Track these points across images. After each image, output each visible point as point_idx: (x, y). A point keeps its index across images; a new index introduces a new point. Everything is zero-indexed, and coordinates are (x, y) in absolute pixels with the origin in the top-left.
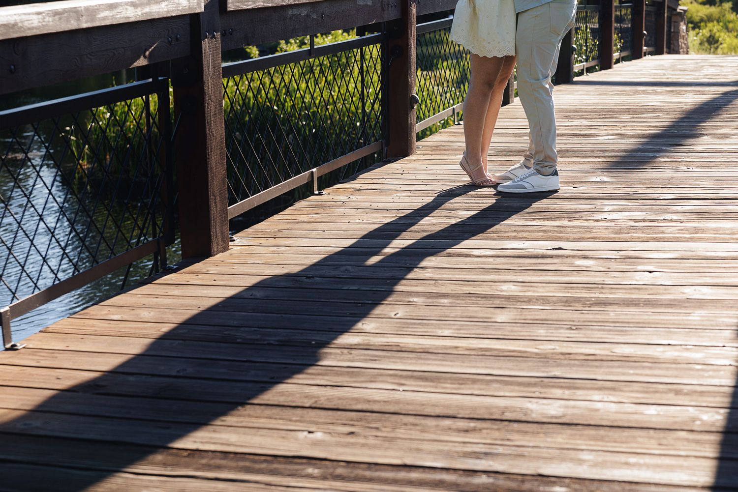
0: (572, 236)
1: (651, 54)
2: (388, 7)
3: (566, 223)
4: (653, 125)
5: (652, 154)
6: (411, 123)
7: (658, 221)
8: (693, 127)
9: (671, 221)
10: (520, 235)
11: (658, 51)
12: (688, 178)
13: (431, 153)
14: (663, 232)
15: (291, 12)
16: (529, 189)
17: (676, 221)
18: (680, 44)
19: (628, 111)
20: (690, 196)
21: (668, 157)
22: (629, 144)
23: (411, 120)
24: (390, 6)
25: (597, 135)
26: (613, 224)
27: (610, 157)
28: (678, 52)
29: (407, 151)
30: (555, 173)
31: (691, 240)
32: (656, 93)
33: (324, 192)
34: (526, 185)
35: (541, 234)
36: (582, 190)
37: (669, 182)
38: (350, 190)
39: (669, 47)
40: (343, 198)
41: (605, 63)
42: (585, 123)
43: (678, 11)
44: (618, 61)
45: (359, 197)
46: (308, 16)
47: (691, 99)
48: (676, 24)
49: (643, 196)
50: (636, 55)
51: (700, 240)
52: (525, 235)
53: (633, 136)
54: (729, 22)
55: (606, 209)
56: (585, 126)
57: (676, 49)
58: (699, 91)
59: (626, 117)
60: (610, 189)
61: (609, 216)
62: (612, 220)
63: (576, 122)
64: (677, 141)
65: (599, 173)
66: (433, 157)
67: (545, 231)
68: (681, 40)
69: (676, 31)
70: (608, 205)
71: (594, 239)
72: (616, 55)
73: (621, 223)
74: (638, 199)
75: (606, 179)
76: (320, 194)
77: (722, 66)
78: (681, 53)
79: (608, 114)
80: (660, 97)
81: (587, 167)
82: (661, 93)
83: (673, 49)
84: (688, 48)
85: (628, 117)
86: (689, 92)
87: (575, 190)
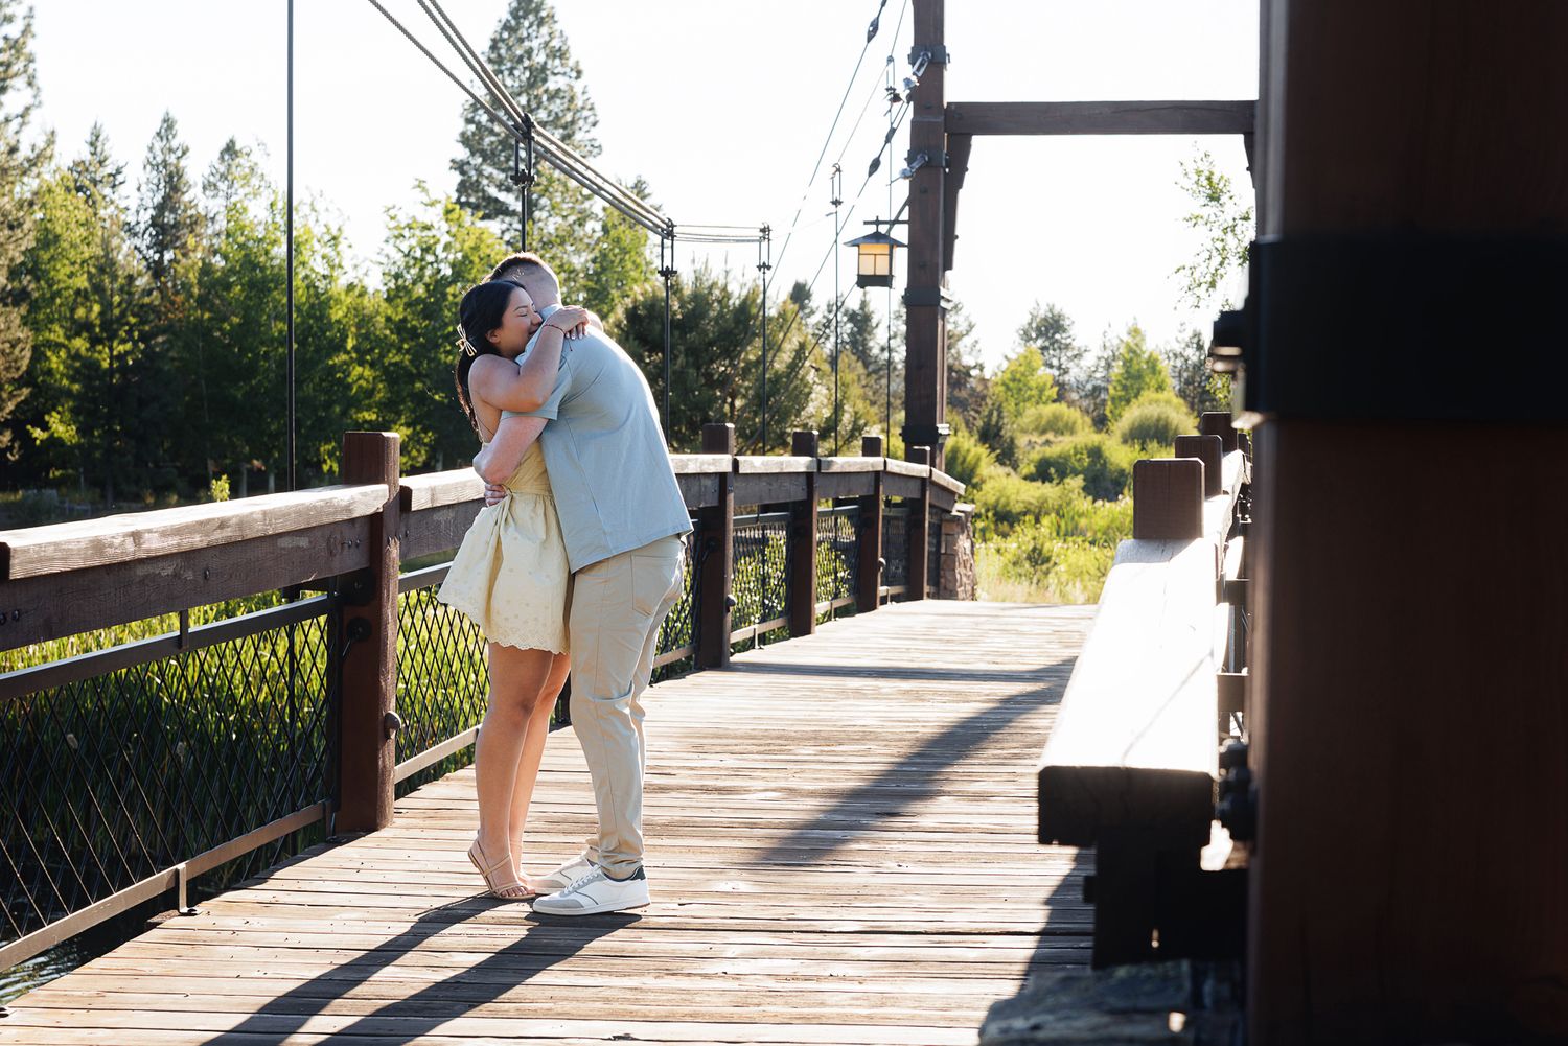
0: (654, 1010)
1: (897, 598)
2: (342, 548)
3: (649, 981)
4: (855, 769)
5: (839, 834)
6: (384, 767)
7: (818, 978)
8: (928, 777)
9: (844, 978)
10: (559, 1007)
11: (913, 594)
12: (893, 887)
13: (421, 823)
14: (822, 1004)
15: (140, 571)
16: (589, 908)
17: (851, 980)
18: (958, 576)
19: (815, 738)
20: (889, 927)
21: (867, 840)
22: (803, 809)
23: (383, 761)
24: (346, 546)
25: (747, 791)
26: (734, 985)
27: (759, 838)
28: (952, 595)
29: (376, 820)
30: (639, 875)
31: (870, 1021)
32: (878, 696)
33: (198, 909)
34: (583, 900)
35: (599, 1005)
36: (697, 911)
37: (857, 895)
38: (250, 905)
39: (935, 581)
40: (235, 922)
41: (798, 623)
42: (730, 761)
43: (954, 513)
44: (828, 616)
45: (265, 921)
46: (176, 575)
47: (941, 710)
48: (949, 538)
49: (804, 925)
50: (864, 601)
51: (886, 1022)
52: (568, 1007)
53: (812, 794)
55: (731, 951)
56: (727, 769)
57: (950, 586)
58: (959, 693)
59: (806, 751)
60: (747, 910)
61: (730, 967)
62: (737, 976)
63: (713, 761)
64: (889, 806)
65: (732, 872)
66: (425, 834)
67: (607, 1000)
68: (960, 570)
69: (949, 552)
70: (733, 945)
71: (694, 1018)
72: (821, 607)
73: (750, 984)
74: (792, 932)
75: (743, 887)
76: (191, 914)
77: (1022, 634)
78: (961, 595)
79: (775, 743)
80: (882, 706)
81: (713, 860)
82: (887, 697)
83: (944, 589)
84: (974, 584)
85: (811, 750)
86: (943, 693)
87: (682, 911)
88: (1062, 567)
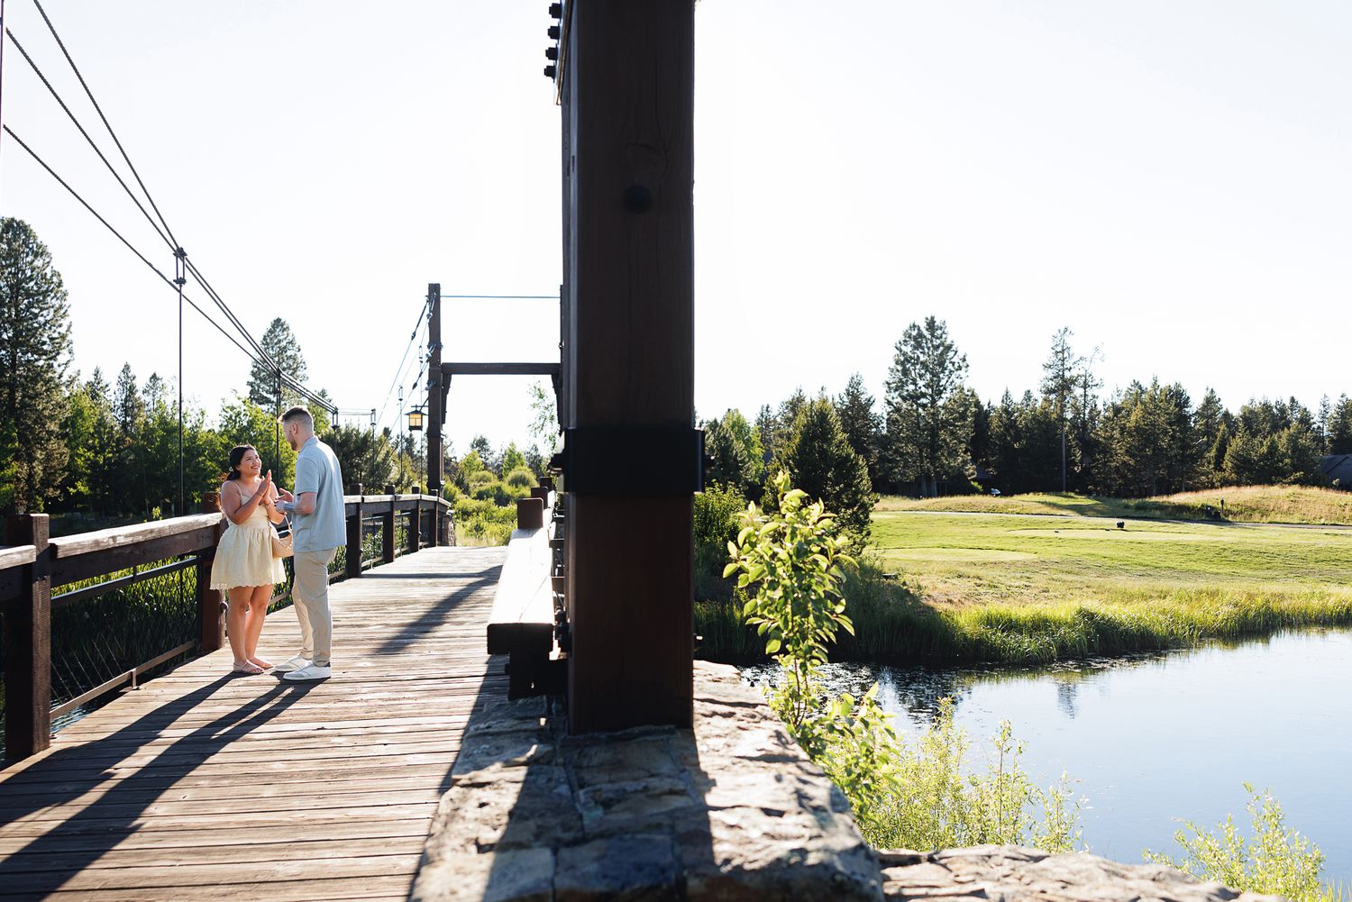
0: (334, 717)
1: (426, 547)
3: (332, 705)
4: (412, 615)
5: (406, 641)
7: (399, 699)
8: (440, 617)
9: (409, 698)
10: (294, 718)
11: (432, 545)
12: (428, 661)
14: (401, 710)
15: (115, 552)
16: (306, 677)
17: (412, 699)
18: (449, 537)
19: (396, 603)
20: (426, 676)
21: (416, 643)
22: (391, 632)
24: (204, 537)
25: (369, 625)
26: (366, 704)
27: (375, 644)
28: (447, 545)
29: (217, 645)
30: (328, 665)
31: (420, 715)
32: (419, 585)
33: (141, 687)
34: (303, 674)
35: (311, 716)
36: (351, 675)
37: (414, 665)
38: (164, 684)
39: (440, 540)
40: (157, 692)
41: (388, 558)
42: (362, 614)
43: (447, 513)
44: (399, 555)
45: (171, 690)
46: (131, 552)
47: (445, 590)
48: (445, 523)
49: (392, 678)
50: (413, 548)
51: (426, 715)
52: (298, 718)
53: (395, 626)
54: (494, 512)
55: (364, 690)
56: (361, 617)
57: (446, 541)
58: (450, 583)
59: (392, 609)
60: (371, 674)
61: (365, 697)
62: (367, 701)
63: (355, 614)
64: (425, 629)
65: (364, 659)
67: (314, 714)
68: (450, 535)
69: (445, 528)
70: (364, 687)
71: (349, 719)
72: (397, 551)
73: (372, 703)
74: (388, 681)
75: (369, 664)
76: (138, 689)
77: (473, 559)
78: (450, 544)
79: (379, 606)
80: (422, 589)
81: (356, 654)
82: (424, 586)
83: (444, 543)
84: (455, 540)
85: (394, 608)
86: (444, 583)
87: (346, 675)
88: (488, 532)
